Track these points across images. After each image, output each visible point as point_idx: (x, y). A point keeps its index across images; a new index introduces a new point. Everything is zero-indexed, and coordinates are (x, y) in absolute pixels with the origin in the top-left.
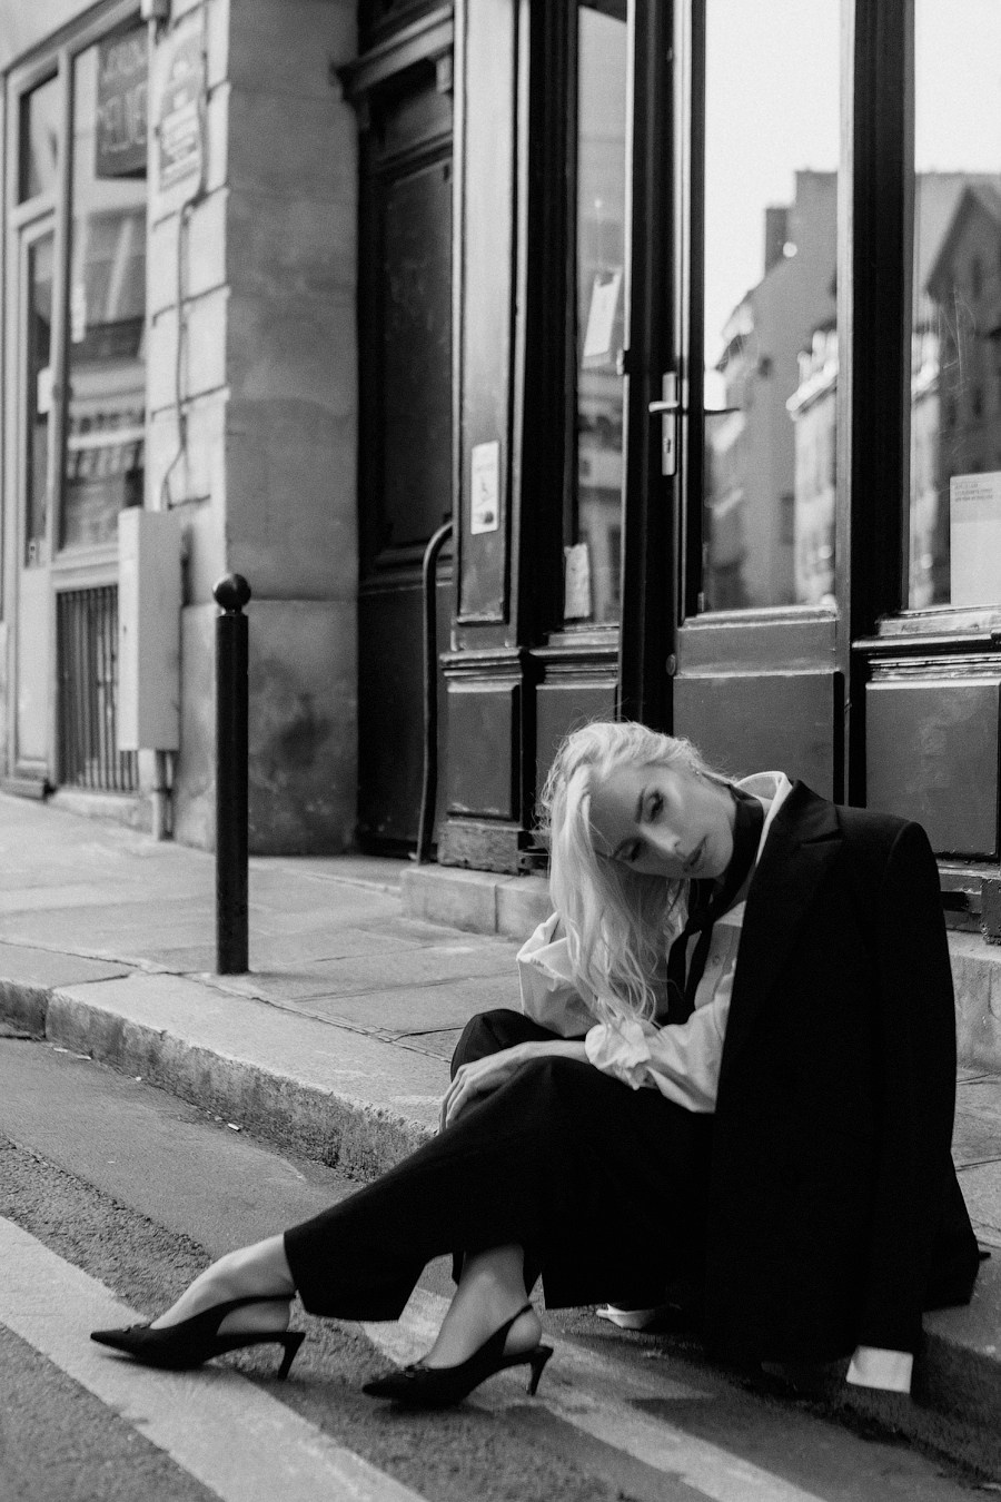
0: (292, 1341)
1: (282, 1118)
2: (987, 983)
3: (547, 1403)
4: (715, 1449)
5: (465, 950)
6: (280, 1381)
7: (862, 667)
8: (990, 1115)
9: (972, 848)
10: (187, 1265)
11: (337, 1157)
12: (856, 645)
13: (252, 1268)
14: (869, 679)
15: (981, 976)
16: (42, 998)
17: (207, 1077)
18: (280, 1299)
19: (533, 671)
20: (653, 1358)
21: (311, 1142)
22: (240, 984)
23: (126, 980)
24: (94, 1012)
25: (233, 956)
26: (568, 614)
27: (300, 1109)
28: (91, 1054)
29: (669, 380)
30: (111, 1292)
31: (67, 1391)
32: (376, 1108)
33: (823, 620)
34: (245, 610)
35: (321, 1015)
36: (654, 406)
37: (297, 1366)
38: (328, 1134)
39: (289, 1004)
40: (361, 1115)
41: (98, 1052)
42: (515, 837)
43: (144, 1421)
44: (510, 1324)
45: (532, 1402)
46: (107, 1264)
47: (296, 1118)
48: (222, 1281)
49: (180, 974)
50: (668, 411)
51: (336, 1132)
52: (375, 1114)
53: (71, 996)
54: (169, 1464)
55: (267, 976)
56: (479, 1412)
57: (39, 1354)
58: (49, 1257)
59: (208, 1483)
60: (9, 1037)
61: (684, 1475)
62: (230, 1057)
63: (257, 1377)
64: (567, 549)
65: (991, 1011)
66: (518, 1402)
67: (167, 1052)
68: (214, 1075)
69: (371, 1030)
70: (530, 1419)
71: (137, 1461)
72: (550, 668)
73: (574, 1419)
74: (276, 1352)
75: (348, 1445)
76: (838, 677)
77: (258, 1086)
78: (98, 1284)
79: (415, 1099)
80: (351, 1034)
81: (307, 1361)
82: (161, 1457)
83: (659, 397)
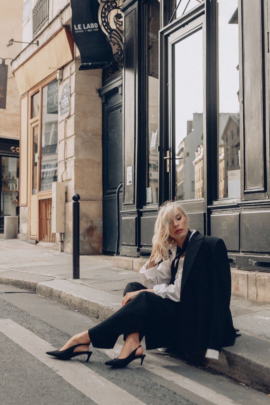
0: (89, 354)
1: (87, 308)
2: (237, 278)
3: (145, 367)
4: (180, 376)
5: (126, 273)
6: (87, 362)
7: (209, 211)
8: (238, 306)
9: (234, 249)
10: (67, 339)
11: (99, 317)
12: (208, 207)
13: (81, 338)
14: (211, 214)
15: (236, 276)
16: (35, 285)
17: (71, 300)
18: (87, 345)
19: (140, 214)
20: (167, 358)
21: (93, 314)
22: (77, 281)
23: (53, 280)
24: (47, 287)
25: (76, 275)
26: (147, 202)
27: (91, 307)
28: (46, 296)
29: (168, 152)
30: (50, 344)
31: (41, 365)
32: (107, 306)
33: (201, 202)
34: (79, 201)
35: (95, 287)
36: (165, 158)
37: (90, 359)
38: (97, 312)
39: (88, 285)
40: (104, 307)
41: (47, 296)
42: (136, 249)
43: (57, 371)
44: (137, 349)
45: (141, 366)
46: (49, 339)
47: (90, 309)
48: (74, 341)
49: (65, 279)
50: (168, 159)
51: (98, 311)
52: (107, 307)
53: (42, 284)
54: (63, 380)
55: (84, 279)
56: (130, 368)
57: (35, 357)
58: (37, 337)
59: (71, 383)
60: (28, 293)
61: (174, 381)
62: (76, 296)
63: (81, 361)
64: (147, 188)
65: (238, 284)
66: (138, 366)
67: (62, 295)
68: (72, 300)
69: (106, 290)
70: (141, 370)
71: (56, 379)
72: (143, 213)
73: (150, 370)
74: (86, 356)
75: (102, 376)
76: (205, 214)
77: (82, 302)
78: (47, 343)
79: (115, 304)
80: (102, 291)
81: (92, 358)
82: (61, 378)
83: (166, 156)
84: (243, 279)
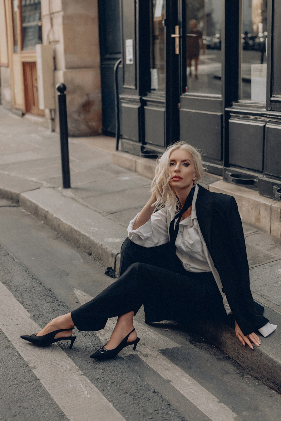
0: (73, 339)
1: (78, 241)
2: (259, 207)
3: (138, 353)
4: (179, 369)
5: (127, 178)
6: (70, 349)
7: (228, 115)
8: (258, 247)
9: (256, 168)
10: (49, 302)
11: (91, 253)
12: (227, 109)
14: (229, 118)
15: (257, 205)
16: (18, 195)
17: (59, 225)
18: (70, 329)
19: (144, 103)
20: (167, 331)
21: (85, 248)
22: (68, 192)
23: (40, 190)
24: (31, 202)
25: (67, 184)
26: (152, 87)
27: (82, 239)
28: (31, 212)
29: (177, 28)
30: (29, 315)
31: (15, 356)
32: (100, 243)
33: (218, 100)
34: (65, 93)
35: (88, 205)
36: (173, 36)
37: (75, 344)
38: (89, 247)
39: (81, 200)
40: (97, 244)
41: (32, 212)
42: (140, 147)
43: (34, 368)
44: (129, 335)
45: (135, 353)
46: (29, 302)
47: (81, 241)
49: (53, 188)
50: (177, 37)
51: (91, 247)
52: (100, 245)
53: (27, 196)
54: (40, 385)
55: (76, 189)
56: (121, 358)
57: (9, 341)
58: (14, 301)
59: (49, 392)
60: (10, 206)
61: (171, 381)
62: (64, 221)
63: (64, 349)
64: (151, 70)
65: (260, 214)
66: (131, 353)
67: (49, 217)
68: (61, 225)
69: (101, 211)
70: (133, 359)
71: (31, 384)
72: (148, 103)
73: (144, 359)
75: (85, 374)
76: (222, 115)
77: (71, 231)
78: (26, 311)
79: (111, 240)
80: (96, 213)
81: (77, 343)
82: (38, 381)
83: (174, 33)
84: (266, 210)
